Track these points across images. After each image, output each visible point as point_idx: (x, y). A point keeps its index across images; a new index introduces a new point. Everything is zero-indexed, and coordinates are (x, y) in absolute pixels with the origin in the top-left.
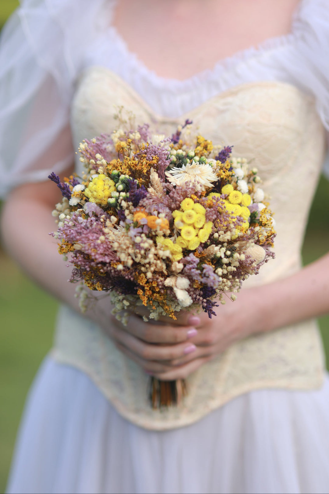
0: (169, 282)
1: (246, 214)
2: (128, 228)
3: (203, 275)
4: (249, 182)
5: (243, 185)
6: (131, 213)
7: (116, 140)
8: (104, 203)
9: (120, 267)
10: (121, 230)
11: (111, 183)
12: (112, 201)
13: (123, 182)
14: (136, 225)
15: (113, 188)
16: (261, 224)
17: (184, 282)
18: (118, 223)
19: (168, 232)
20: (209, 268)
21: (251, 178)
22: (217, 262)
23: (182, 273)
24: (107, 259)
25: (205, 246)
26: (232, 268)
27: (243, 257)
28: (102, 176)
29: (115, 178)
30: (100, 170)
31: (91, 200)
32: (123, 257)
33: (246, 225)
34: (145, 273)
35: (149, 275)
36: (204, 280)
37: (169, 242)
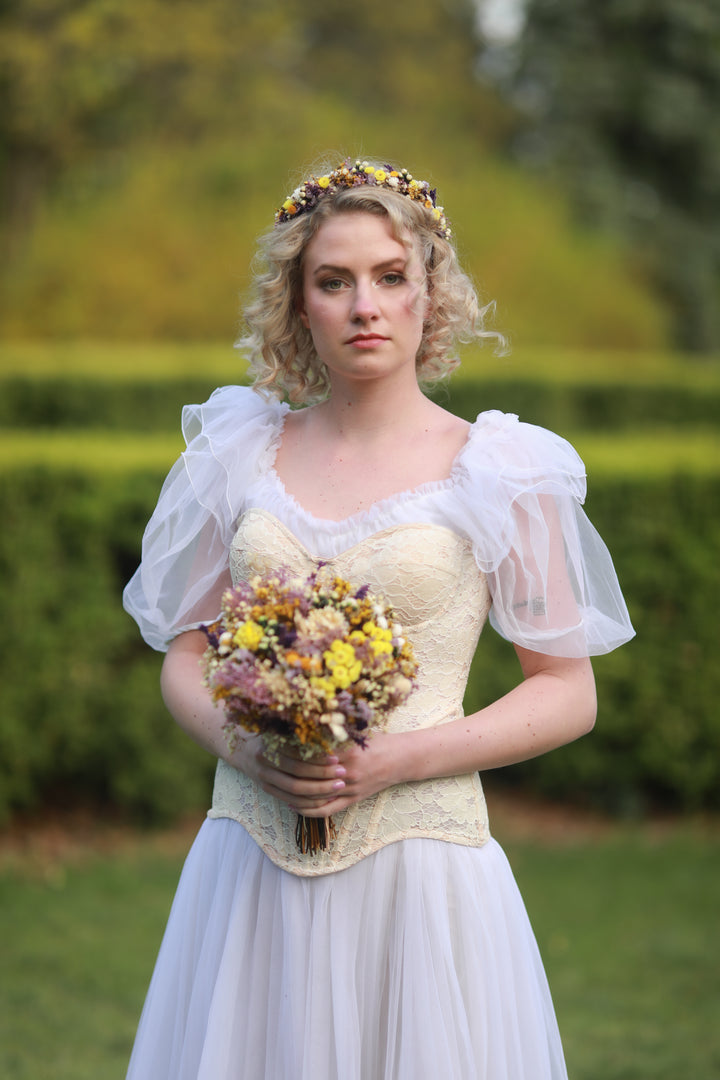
0: (324, 719)
1: (389, 649)
2: (284, 671)
3: (358, 710)
4: (387, 618)
5: (382, 621)
6: (284, 656)
7: (255, 587)
8: (255, 648)
9: (280, 708)
10: (276, 674)
11: (260, 628)
12: (264, 646)
13: (272, 627)
14: (291, 667)
15: (262, 634)
16: (404, 657)
17: (339, 718)
18: (272, 667)
19: (320, 672)
20: (362, 702)
21: (388, 614)
22: (369, 697)
23: (338, 710)
24: (267, 701)
25: (355, 683)
26: (383, 701)
27: (392, 690)
28: (250, 623)
29: (264, 624)
30: (247, 617)
31: (242, 647)
32: (281, 698)
33: (391, 659)
34: (302, 712)
35: (306, 713)
36: (358, 715)
37: (323, 681)
